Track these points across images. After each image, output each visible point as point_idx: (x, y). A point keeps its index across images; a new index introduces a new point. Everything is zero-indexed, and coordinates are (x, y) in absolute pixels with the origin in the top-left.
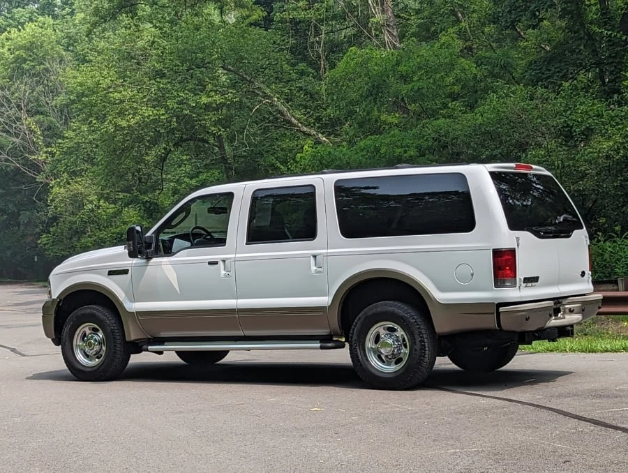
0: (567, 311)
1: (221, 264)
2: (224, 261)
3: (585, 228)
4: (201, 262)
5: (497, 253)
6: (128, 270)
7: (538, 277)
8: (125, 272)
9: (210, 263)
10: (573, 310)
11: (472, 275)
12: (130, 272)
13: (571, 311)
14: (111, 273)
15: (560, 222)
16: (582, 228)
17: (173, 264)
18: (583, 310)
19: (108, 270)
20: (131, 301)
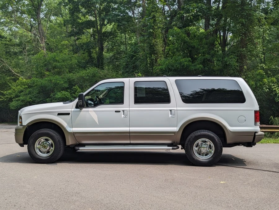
1: (122, 112)
2: (123, 111)
4: (112, 111)
6: (69, 113)
8: (68, 114)
9: (116, 112)
12: (70, 114)
14: (59, 114)
17: (95, 111)
19: (58, 113)
20: (70, 127)
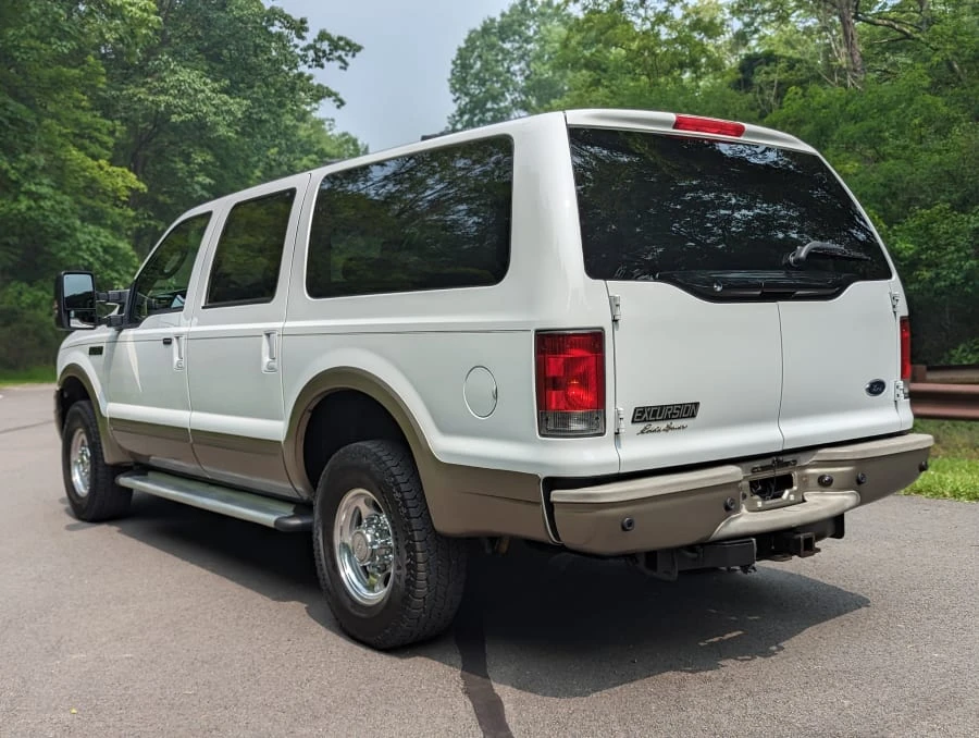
0: (814, 482)
3: (895, 276)
5: (549, 343)
7: (697, 404)
10: (830, 482)
11: (496, 396)
13: (824, 483)
15: (798, 261)
16: (889, 276)
18: (859, 482)
